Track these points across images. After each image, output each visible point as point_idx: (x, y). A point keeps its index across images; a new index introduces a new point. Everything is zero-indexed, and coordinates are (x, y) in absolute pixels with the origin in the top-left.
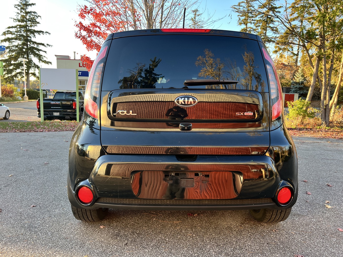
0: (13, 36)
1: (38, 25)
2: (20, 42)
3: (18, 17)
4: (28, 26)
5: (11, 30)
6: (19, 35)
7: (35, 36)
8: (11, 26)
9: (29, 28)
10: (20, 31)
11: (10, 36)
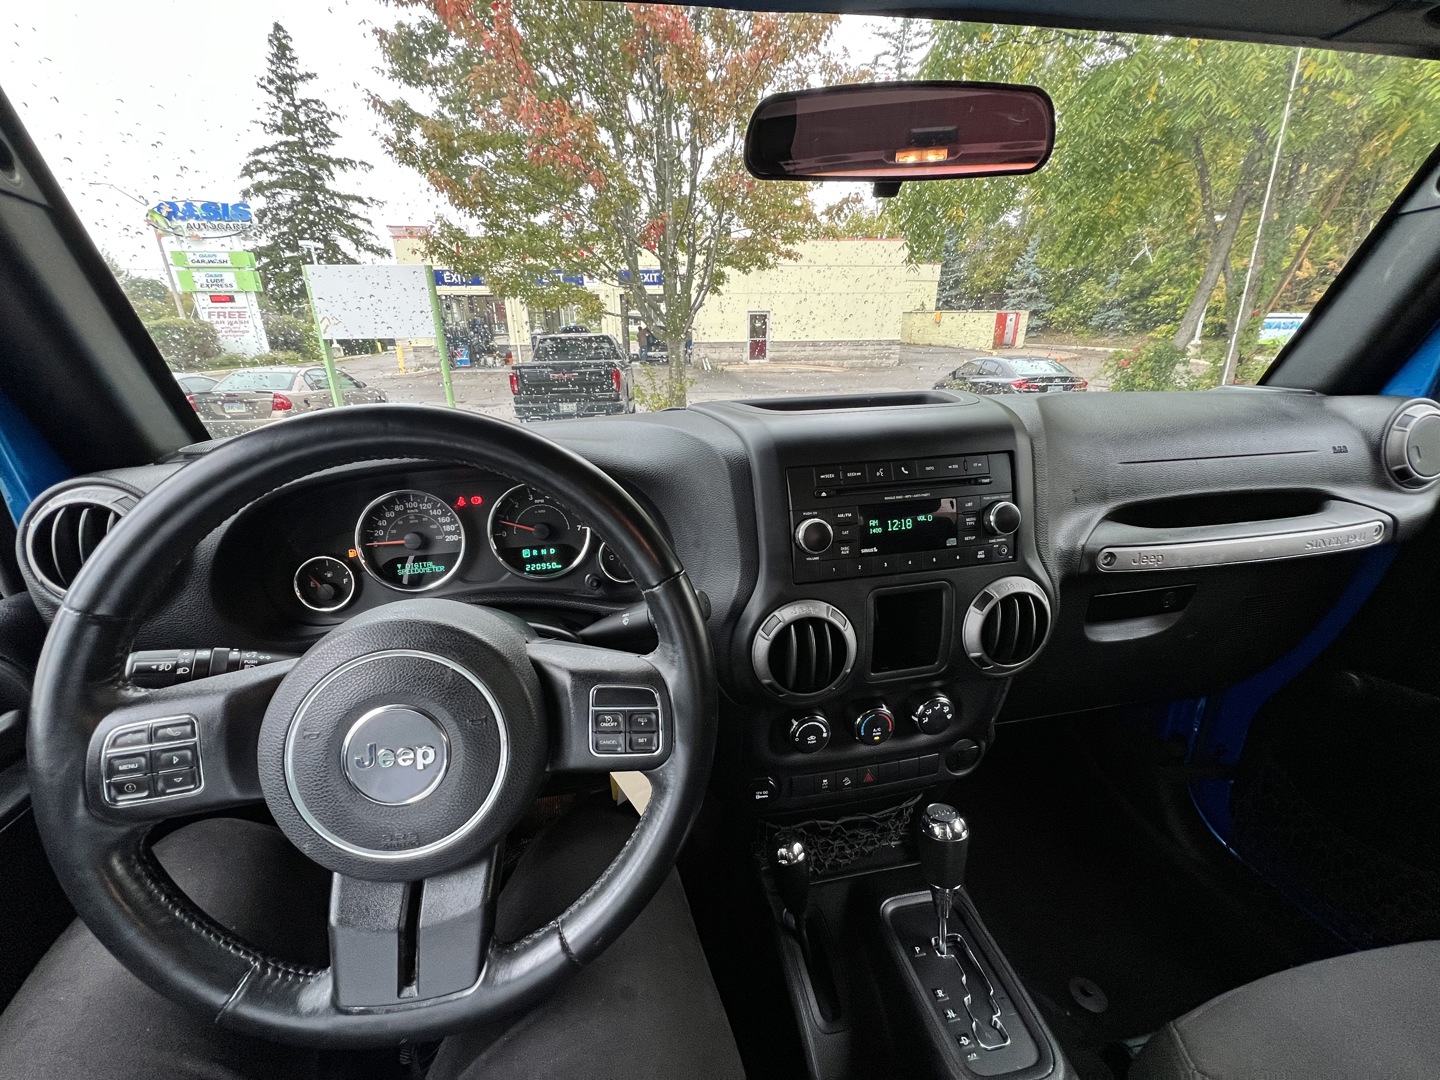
0: (275, 177)
1: (335, 140)
2: (296, 195)
3: (274, 118)
4: (309, 146)
5: (264, 158)
6: (289, 172)
7: (331, 174)
8: (261, 147)
9: (311, 151)
10: (291, 161)
11: (263, 177)
